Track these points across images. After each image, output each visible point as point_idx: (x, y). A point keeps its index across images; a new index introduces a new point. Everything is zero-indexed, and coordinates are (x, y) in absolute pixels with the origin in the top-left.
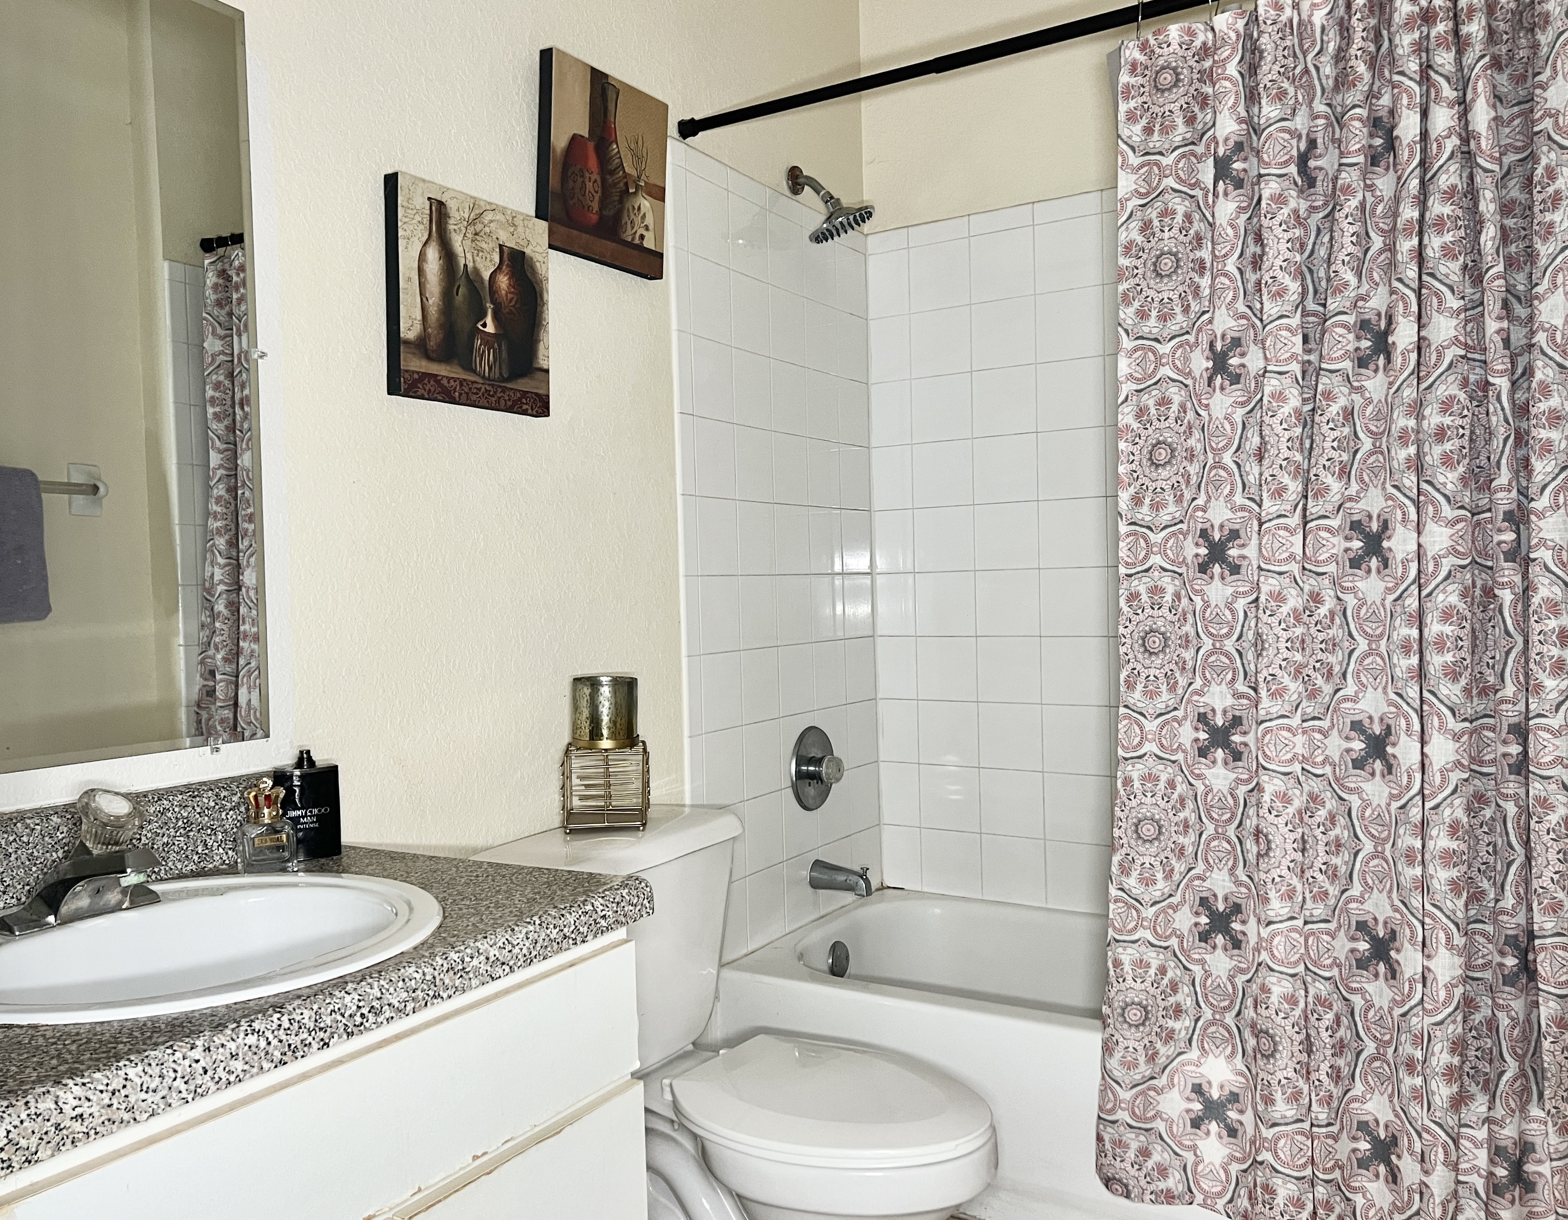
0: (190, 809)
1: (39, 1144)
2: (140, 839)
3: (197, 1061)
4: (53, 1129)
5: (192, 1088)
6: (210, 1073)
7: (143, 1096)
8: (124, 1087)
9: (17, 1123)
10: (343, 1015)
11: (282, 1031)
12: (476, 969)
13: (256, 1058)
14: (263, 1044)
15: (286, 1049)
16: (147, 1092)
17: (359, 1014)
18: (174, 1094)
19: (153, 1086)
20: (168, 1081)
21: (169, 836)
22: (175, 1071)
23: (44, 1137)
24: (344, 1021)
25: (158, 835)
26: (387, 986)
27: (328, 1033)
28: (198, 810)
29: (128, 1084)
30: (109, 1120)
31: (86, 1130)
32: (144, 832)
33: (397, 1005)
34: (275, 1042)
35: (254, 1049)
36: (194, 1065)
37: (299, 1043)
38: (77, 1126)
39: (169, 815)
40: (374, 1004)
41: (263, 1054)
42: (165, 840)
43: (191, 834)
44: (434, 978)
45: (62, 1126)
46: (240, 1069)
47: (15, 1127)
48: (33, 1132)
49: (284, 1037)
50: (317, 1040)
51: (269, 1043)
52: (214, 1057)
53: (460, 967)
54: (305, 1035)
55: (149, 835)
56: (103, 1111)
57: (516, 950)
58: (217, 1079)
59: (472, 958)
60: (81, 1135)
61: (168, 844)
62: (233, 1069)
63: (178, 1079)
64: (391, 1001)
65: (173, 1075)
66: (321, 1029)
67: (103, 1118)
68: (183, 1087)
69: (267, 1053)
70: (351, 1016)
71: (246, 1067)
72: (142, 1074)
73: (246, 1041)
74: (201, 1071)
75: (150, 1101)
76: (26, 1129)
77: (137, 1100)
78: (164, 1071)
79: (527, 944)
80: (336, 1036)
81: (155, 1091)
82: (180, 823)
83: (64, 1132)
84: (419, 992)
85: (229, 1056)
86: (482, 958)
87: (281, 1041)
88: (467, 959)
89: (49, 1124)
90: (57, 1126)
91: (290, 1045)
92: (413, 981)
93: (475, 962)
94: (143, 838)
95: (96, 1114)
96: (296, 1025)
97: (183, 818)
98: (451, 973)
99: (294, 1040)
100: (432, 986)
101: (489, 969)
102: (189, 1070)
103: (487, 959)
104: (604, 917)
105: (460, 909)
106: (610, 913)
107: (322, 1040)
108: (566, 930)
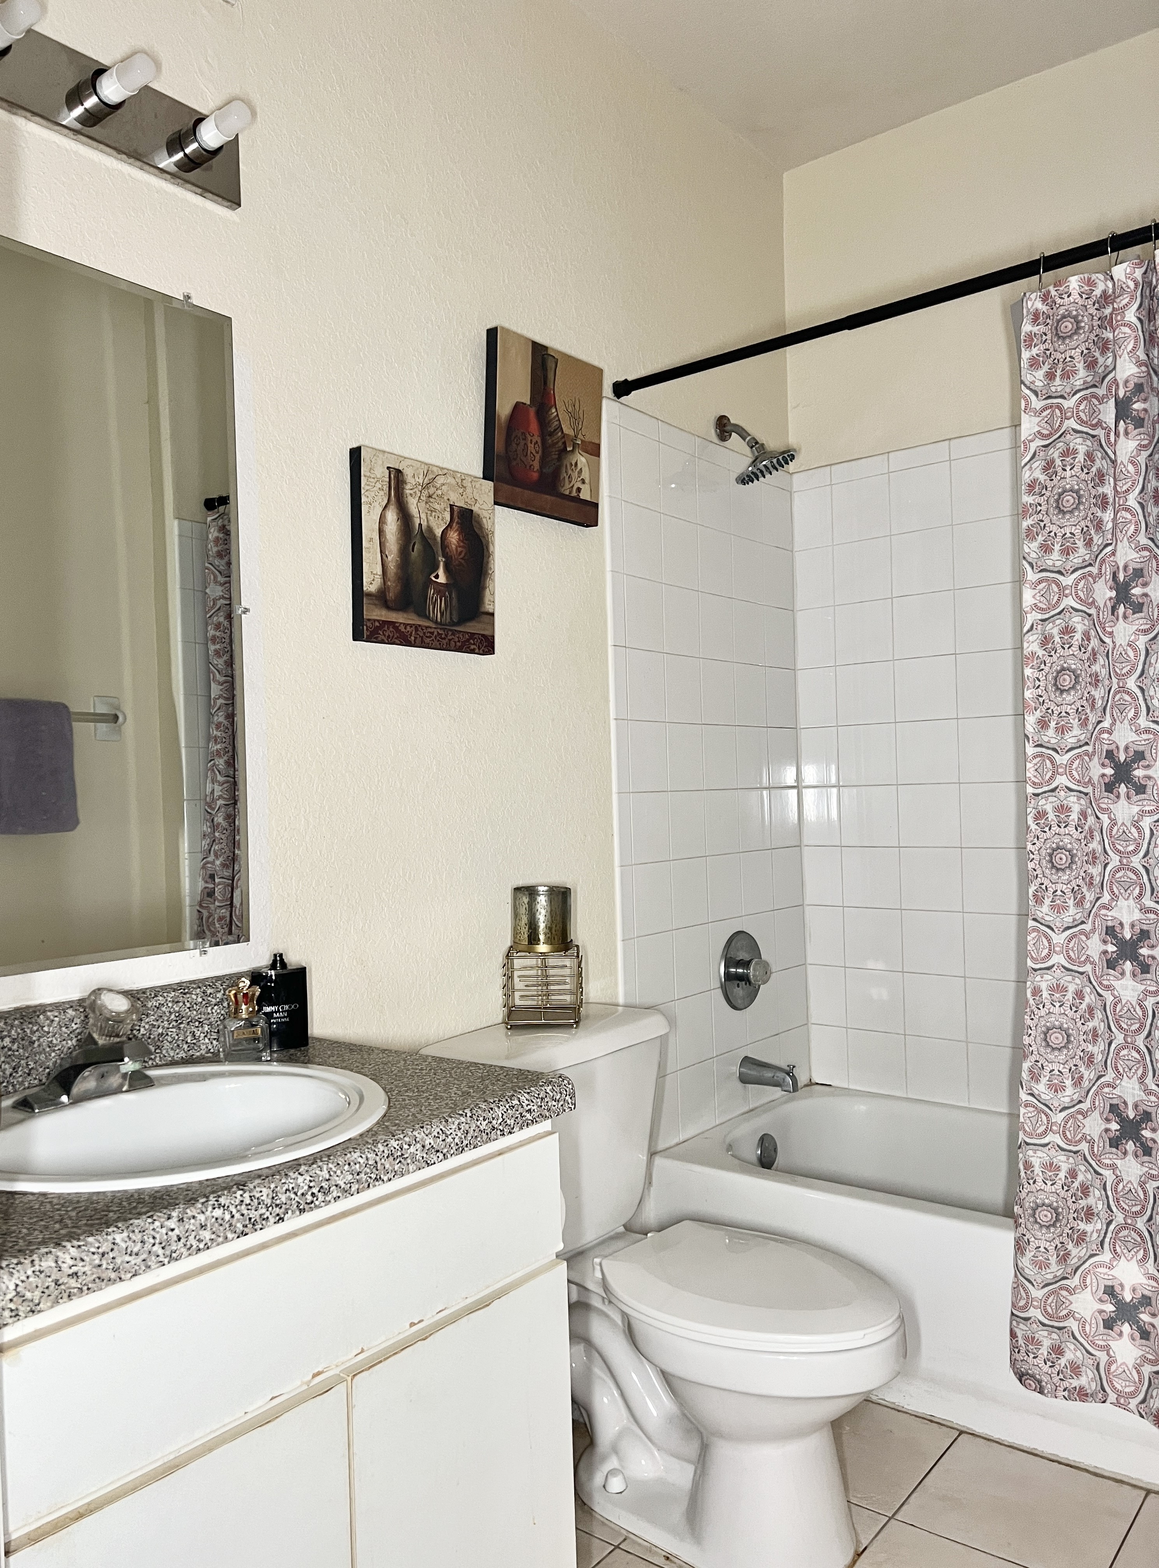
0: (181, 1004)
1: (41, 1297)
2: (139, 1030)
3: (172, 1230)
4: (53, 1284)
5: (168, 1253)
6: (183, 1240)
7: (127, 1258)
8: (112, 1250)
9: (24, 1278)
10: (296, 1194)
11: (243, 1207)
12: (413, 1157)
13: (221, 1228)
14: (227, 1217)
15: (247, 1222)
16: (130, 1255)
17: (310, 1193)
18: (153, 1258)
19: (135, 1250)
20: (148, 1246)
21: (163, 1027)
22: (154, 1238)
23: (46, 1291)
24: (297, 1199)
25: (154, 1026)
26: (334, 1169)
27: (283, 1210)
28: (188, 1005)
29: (116, 1247)
30: (99, 1278)
31: (79, 1286)
32: (143, 1024)
33: (343, 1186)
34: (237, 1216)
35: (220, 1221)
36: (170, 1233)
37: (258, 1216)
38: (73, 1283)
39: (164, 1009)
40: (323, 1184)
41: (227, 1226)
42: (160, 1030)
43: (182, 1026)
44: (376, 1162)
45: (60, 1282)
46: (208, 1238)
47: (23, 1281)
48: (37, 1287)
49: (245, 1212)
50: (274, 1215)
51: (233, 1217)
52: (187, 1227)
53: (399, 1154)
54: (264, 1211)
55: (147, 1027)
56: (94, 1270)
57: (449, 1140)
58: (188, 1246)
59: (410, 1145)
60: (76, 1290)
61: (162, 1034)
62: (202, 1238)
63: (157, 1245)
64: (338, 1182)
65: (152, 1241)
66: (277, 1205)
67: (94, 1276)
68: (160, 1252)
69: (231, 1225)
70: (303, 1194)
71: (213, 1236)
72: (127, 1239)
73: (214, 1214)
74: (176, 1238)
75: (133, 1262)
76: (31, 1283)
77: (122, 1262)
78: (145, 1237)
79: (459, 1134)
80: (290, 1212)
81: (137, 1254)
82: (173, 1016)
83: (63, 1287)
84: (362, 1175)
85: (199, 1226)
86: (419, 1146)
87: (243, 1215)
88: (406, 1147)
89: (50, 1280)
90: (56, 1282)
91: (250, 1219)
92: (358, 1166)
93: (412, 1149)
94: (142, 1030)
95: (89, 1273)
96: (256, 1201)
97: (176, 1012)
98: (391, 1158)
99: (254, 1215)
100: (374, 1170)
101: (425, 1156)
102: (165, 1237)
103: (423, 1146)
104: (529, 1111)
105: (404, 1100)
106: (535, 1107)
107: (278, 1215)
108: (494, 1122)
